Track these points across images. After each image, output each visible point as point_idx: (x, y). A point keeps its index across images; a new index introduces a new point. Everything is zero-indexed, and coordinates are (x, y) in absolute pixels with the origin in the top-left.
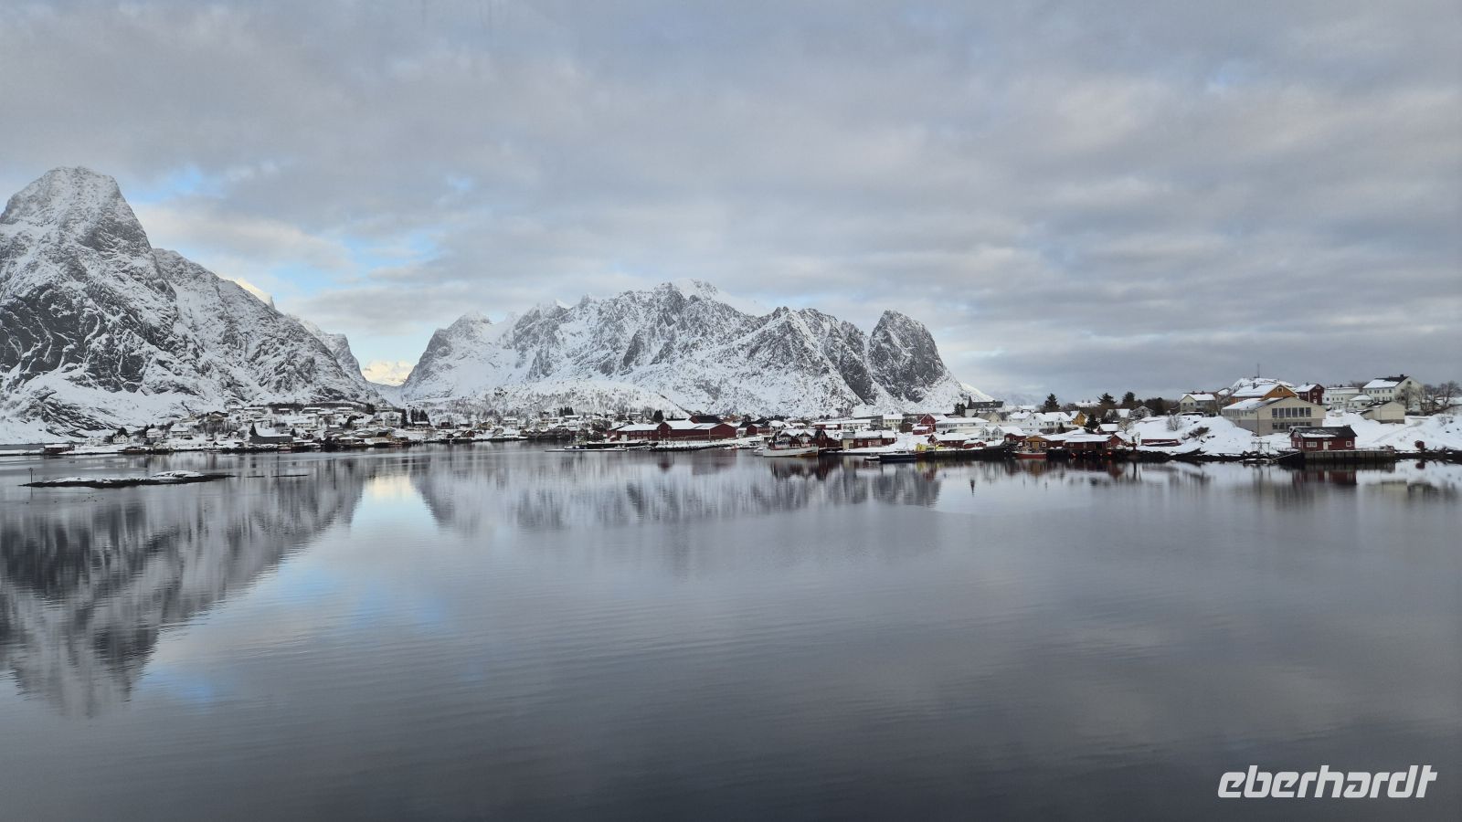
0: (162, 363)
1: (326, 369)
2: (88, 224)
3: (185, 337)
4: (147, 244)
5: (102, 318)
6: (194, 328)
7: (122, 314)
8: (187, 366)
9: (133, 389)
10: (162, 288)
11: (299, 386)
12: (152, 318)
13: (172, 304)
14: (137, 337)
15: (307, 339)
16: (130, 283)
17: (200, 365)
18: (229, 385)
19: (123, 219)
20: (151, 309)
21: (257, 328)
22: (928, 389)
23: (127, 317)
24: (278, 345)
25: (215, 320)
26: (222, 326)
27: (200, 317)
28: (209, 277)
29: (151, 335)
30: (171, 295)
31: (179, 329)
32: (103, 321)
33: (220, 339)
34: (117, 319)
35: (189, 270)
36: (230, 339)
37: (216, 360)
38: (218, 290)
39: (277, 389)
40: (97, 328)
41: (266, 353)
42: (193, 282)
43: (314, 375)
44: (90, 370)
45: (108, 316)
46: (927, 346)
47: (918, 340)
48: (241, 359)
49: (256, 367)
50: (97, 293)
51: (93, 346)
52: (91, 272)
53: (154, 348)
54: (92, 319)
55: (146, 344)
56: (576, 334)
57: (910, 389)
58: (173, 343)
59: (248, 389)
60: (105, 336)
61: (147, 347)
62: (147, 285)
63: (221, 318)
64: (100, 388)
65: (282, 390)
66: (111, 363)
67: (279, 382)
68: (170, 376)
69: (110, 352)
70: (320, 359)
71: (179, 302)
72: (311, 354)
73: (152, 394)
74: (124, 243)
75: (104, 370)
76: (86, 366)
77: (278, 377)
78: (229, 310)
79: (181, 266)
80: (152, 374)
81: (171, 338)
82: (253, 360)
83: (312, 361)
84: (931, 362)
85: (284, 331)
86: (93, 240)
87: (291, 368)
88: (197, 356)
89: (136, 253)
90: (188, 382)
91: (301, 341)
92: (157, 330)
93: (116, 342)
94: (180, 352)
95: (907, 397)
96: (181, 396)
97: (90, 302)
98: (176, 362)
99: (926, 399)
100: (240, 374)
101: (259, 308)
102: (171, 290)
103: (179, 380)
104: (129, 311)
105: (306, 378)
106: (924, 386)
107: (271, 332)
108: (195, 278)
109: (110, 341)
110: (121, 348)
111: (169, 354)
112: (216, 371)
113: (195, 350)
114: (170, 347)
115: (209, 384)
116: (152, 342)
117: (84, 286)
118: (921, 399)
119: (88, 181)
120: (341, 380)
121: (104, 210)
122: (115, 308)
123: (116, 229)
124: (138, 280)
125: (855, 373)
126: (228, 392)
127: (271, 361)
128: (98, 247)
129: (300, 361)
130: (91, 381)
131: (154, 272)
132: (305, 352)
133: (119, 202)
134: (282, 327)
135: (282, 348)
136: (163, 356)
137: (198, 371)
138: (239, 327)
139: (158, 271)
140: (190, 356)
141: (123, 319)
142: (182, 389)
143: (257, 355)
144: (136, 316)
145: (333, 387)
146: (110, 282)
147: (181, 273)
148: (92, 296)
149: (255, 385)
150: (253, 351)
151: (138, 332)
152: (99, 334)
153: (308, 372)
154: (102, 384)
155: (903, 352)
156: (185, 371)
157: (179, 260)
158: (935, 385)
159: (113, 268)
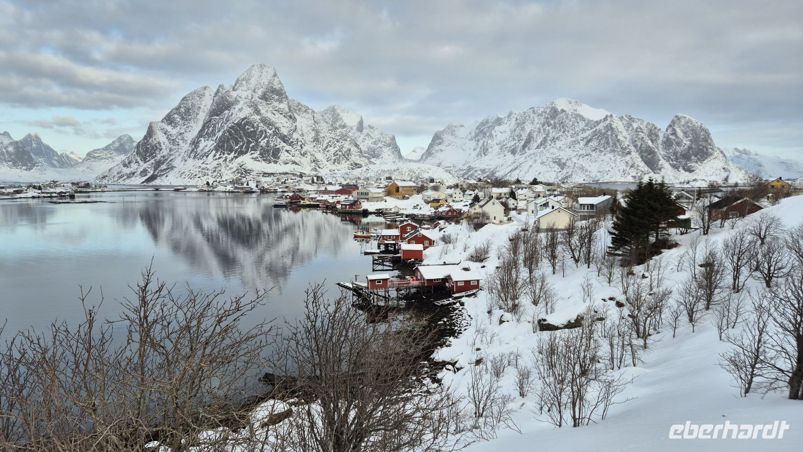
0: (287, 151)
1: (355, 154)
2: (262, 89)
3: (297, 139)
4: (287, 97)
5: (266, 131)
6: (302, 135)
7: (273, 130)
8: (297, 152)
9: (276, 162)
10: (291, 117)
11: (343, 162)
12: (284, 131)
13: (294, 124)
14: (279, 140)
15: (348, 139)
16: (278, 115)
17: (302, 153)
18: (314, 161)
19: (277, 86)
20: (284, 126)
21: (328, 135)
22: (700, 164)
23: (275, 131)
24: (336, 142)
25: (311, 131)
26: (313, 134)
27: (305, 130)
28: (310, 111)
29: (284, 139)
30: (295, 120)
31: (295, 136)
32: (266, 133)
33: (312, 140)
34: (271, 132)
35: (303, 108)
36: (316, 140)
37: (310, 150)
38: (314, 117)
39: (334, 163)
40: (263, 136)
41: (330, 146)
42: (304, 114)
43: (350, 157)
44: (260, 154)
45: (268, 131)
46: (703, 137)
47: (696, 133)
48: (320, 149)
49: (326, 152)
50: (264, 121)
51: (261, 144)
52: (262, 111)
53: (285, 144)
54: (262, 132)
55: (282, 142)
56: (502, 133)
57: (686, 164)
58: (292, 142)
59: (321, 163)
60: (266, 139)
61: (283, 144)
62: (284, 116)
63: (313, 130)
64: (263, 162)
65: (336, 164)
66: (268, 151)
67: (335, 160)
68: (290, 157)
69: (268, 146)
70: (353, 149)
71: (298, 124)
72: (349, 147)
73: (283, 165)
74: (276, 97)
75: (265, 154)
76: (258, 152)
77: (335, 158)
78: (317, 126)
79: (300, 106)
80: (284, 156)
81: (291, 140)
82: (325, 149)
83: (349, 150)
84: (704, 147)
85: (339, 136)
86: (264, 97)
87: (341, 153)
88: (302, 148)
89: (281, 102)
90: (297, 159)
91: (346, 140)
92: (286, 136)
93: (270, 142)
94: (295, 146)
95: (684, 169)
96: (294, 166)
97: (261, 125)
98: (293, 150)
99: (697, 171)
100: (319, 156)
101: (329, 125)
102: (295, 118)
103: (293, 159)
104: (276, 128)
105: (347, 158)
106: (697, 162)
107: (333, 137)
108: (305, 112)
109: (268, 141)
110: (272, 144)
111: (291, 147)
112: (309, 154)
113: (301, 145)
114: (291, 144)
115: (305, 161)
116: (284, 142)
117: (259, 117)
118: (693, 171)
119: (265, 69)
120: (361, 159)
121: (269, 83)
122: (271, 127)
123: (274, 91)
124: (281, 114)
125: (649, 154)
126: (313, 164)
127: (332, 150)
128: (266, 100)
129: (345, 150)
130: (260, 159)
131: (287, 110)
132: (347, 145)
133: (276, 79)
134: (338, 134)
135: (337, 144)
136: (288, 148)
137: (301, 155)
138: (320, 134)
139: (290, 110)
140: (299, 148)
141: (273, 132)
142: (294, 163)
143: (327, 147)
144: (278, 130)
145: (357, 162)
146: (269, 115)
147: (300, 110)
148: (262, 122)
149: (325, 161)
150: (325, 145)
151: (279, 138)
152: (264, 139)
153: (348, 155)
154: (264, 160)
155: (684, 141)
156: (296, 155)
157: (299, 104)
158: (705, 162)
159: (271, 109)
